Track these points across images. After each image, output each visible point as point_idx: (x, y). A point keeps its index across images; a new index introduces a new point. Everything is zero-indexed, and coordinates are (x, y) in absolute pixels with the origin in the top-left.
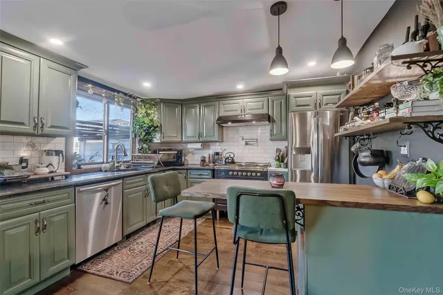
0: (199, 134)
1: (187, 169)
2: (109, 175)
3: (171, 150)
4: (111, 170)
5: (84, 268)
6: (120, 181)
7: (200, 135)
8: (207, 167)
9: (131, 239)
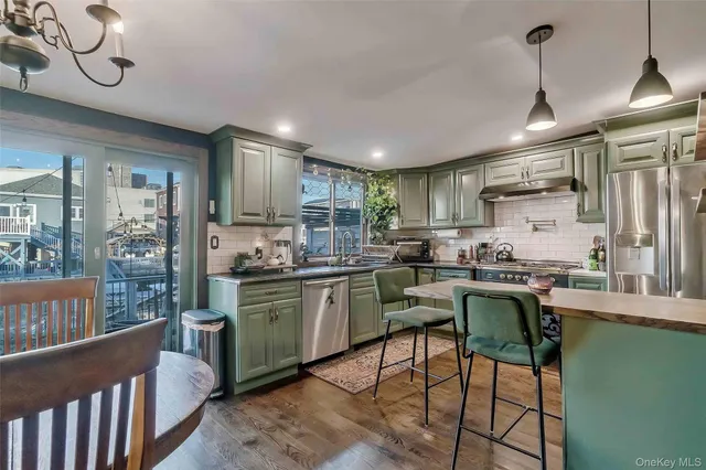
0: (454, 215)
1: (435, 268)
2: (336, 269)
3: (413, 240)
4: (339, 264)
5: (311, 370)
6: (346, 278)
7: (455, 218)
8: (468, 266)
9: (360, 352)
